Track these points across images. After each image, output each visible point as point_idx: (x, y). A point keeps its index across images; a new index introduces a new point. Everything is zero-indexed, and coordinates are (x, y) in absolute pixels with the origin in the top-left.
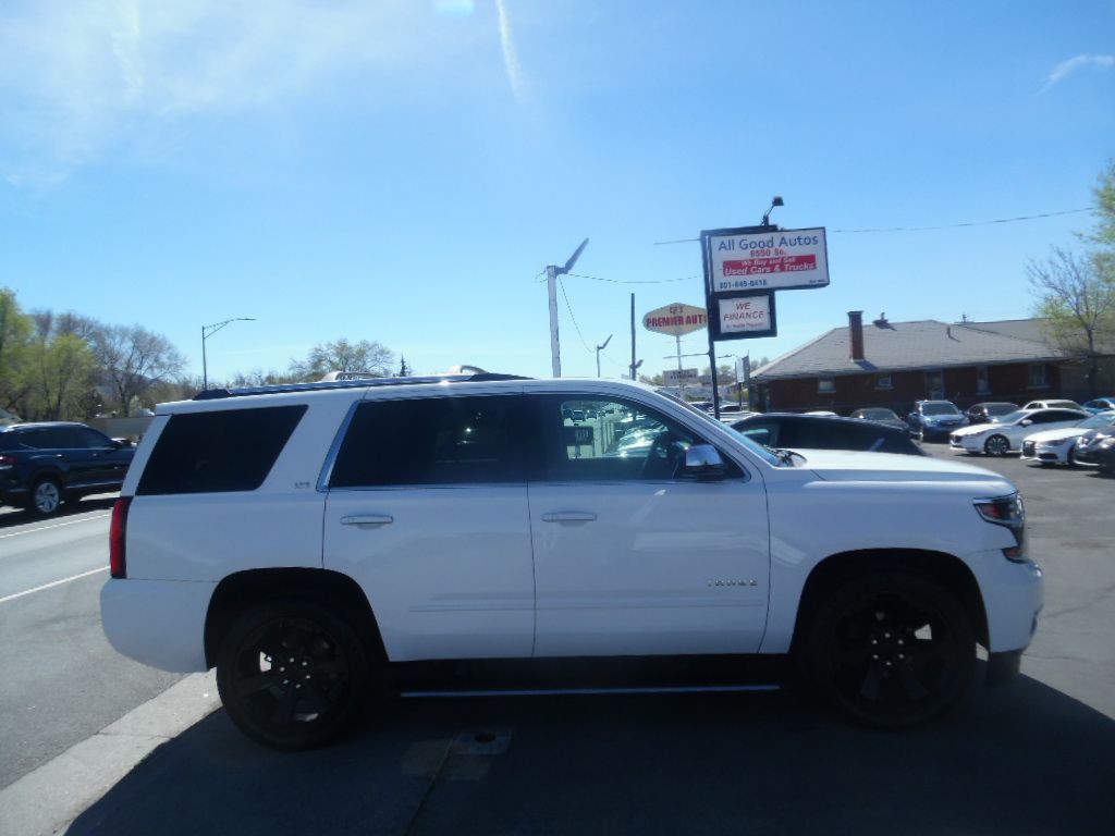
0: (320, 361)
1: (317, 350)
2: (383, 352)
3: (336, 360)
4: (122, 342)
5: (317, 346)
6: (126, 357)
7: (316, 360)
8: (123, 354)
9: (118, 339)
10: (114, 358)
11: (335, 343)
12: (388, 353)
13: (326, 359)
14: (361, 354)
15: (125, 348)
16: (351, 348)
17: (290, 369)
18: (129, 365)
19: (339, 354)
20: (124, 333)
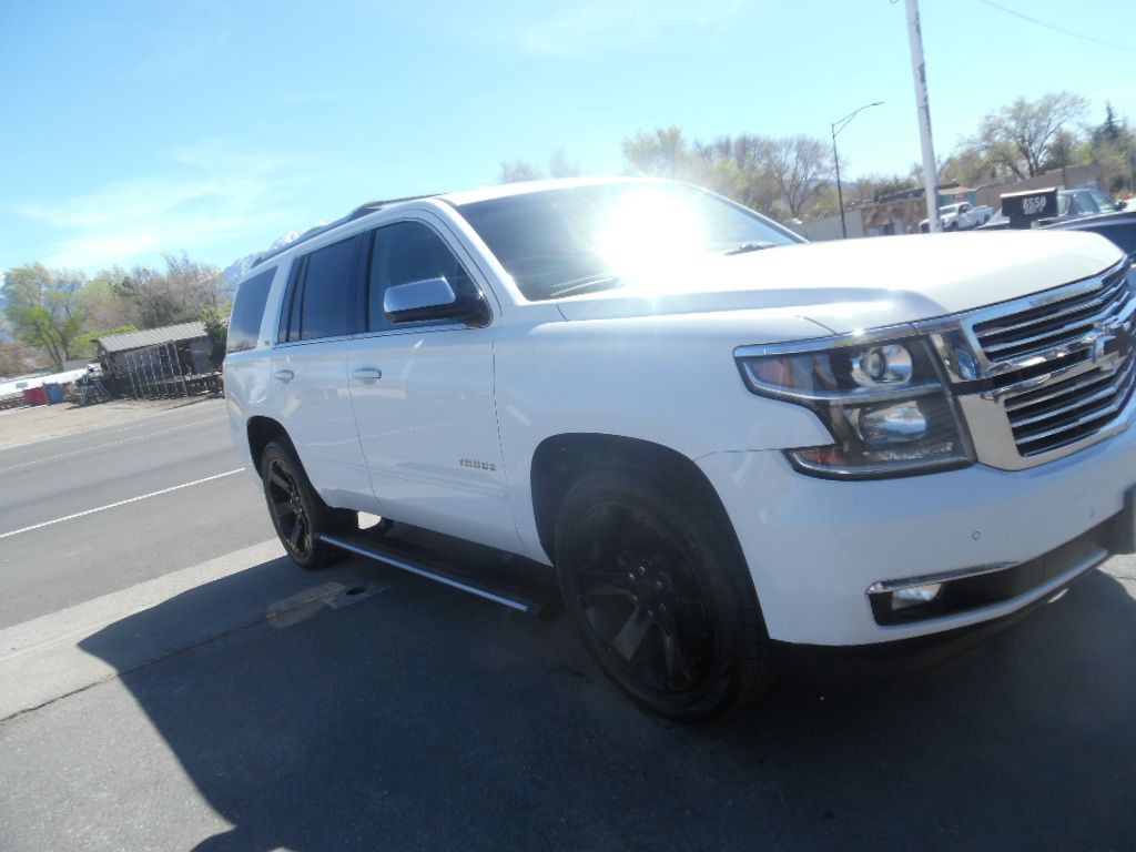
0: (992, 130)
1: (988, 117)
2: (1075, 102)
3: (1012, 124)
4: (787, 152)
5: (988, 113)
6: (792, 168)
7: (987, 130)
8: (788, 167)
9: (783, 152)
10: (781, 172)
11: (1011, 105)
12: (1082, 101)
13: (1000, 127)
14: (1046, 110)
15: (790, 159)
16: (1032, 106)
17: (957, 147)
18: (794, 175)
19: (1015, 117)
20: (788, 144)
